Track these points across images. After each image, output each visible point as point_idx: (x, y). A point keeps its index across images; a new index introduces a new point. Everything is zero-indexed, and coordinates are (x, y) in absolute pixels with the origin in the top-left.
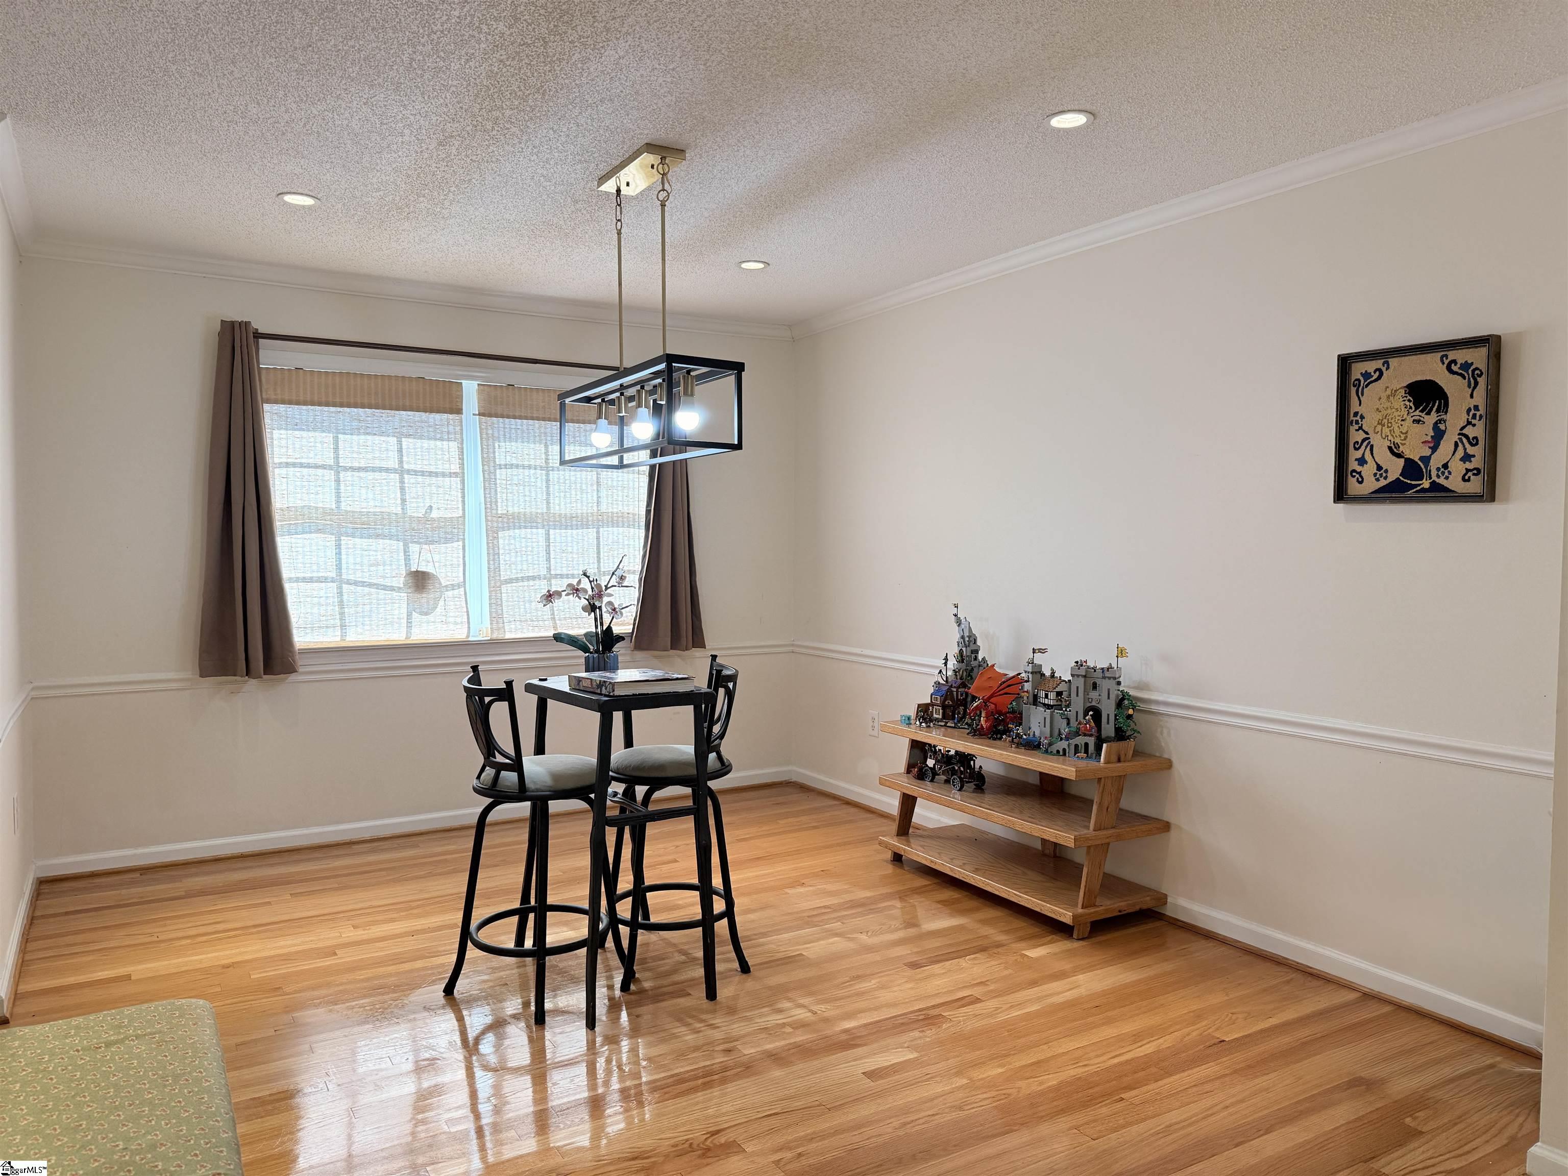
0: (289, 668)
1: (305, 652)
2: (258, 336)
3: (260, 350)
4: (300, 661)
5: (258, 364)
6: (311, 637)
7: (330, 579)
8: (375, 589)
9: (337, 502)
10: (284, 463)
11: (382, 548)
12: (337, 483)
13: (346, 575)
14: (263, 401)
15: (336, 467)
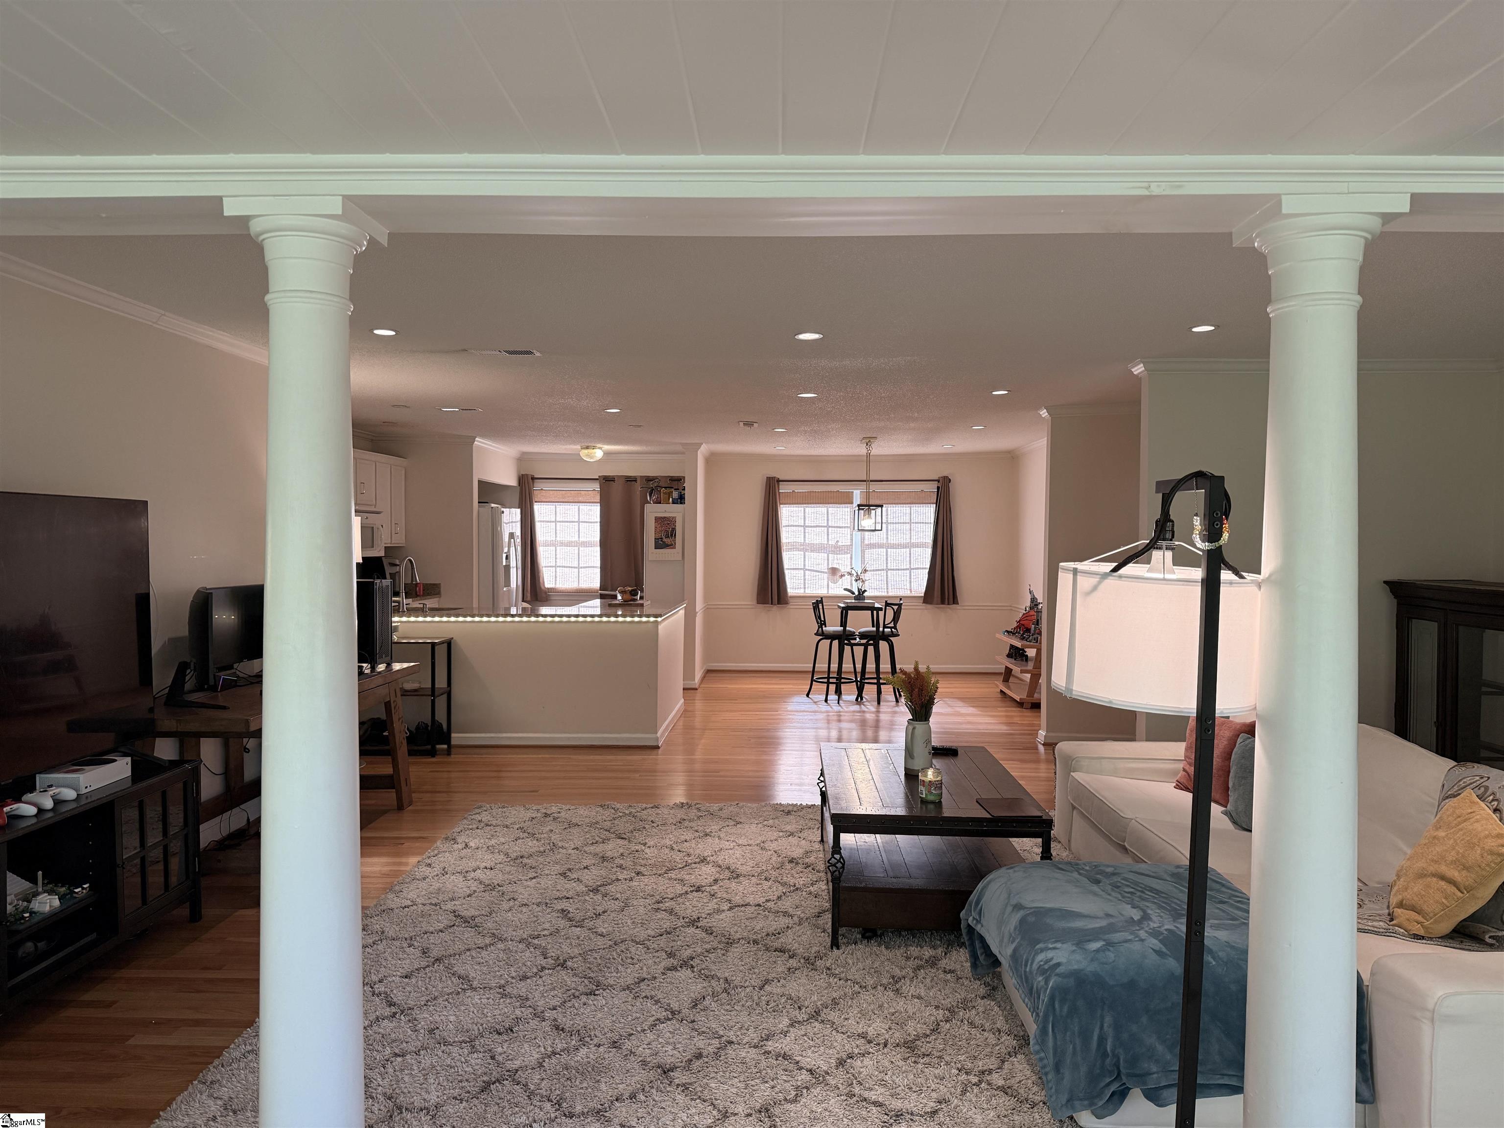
0: (787, 603)
1: (791, 597)
2: (779, 481)
3: (780, 486)
4: (791, 600)
5: (779, 490)
6: (794, 591)
7: (801, 569)
8: (817, 574)
9: (805, 540)
10: (786, 526)
11: (820, 558)
12: (805, 532)
13: (807, 568)
14: (780, 504)
15: (805, 526)
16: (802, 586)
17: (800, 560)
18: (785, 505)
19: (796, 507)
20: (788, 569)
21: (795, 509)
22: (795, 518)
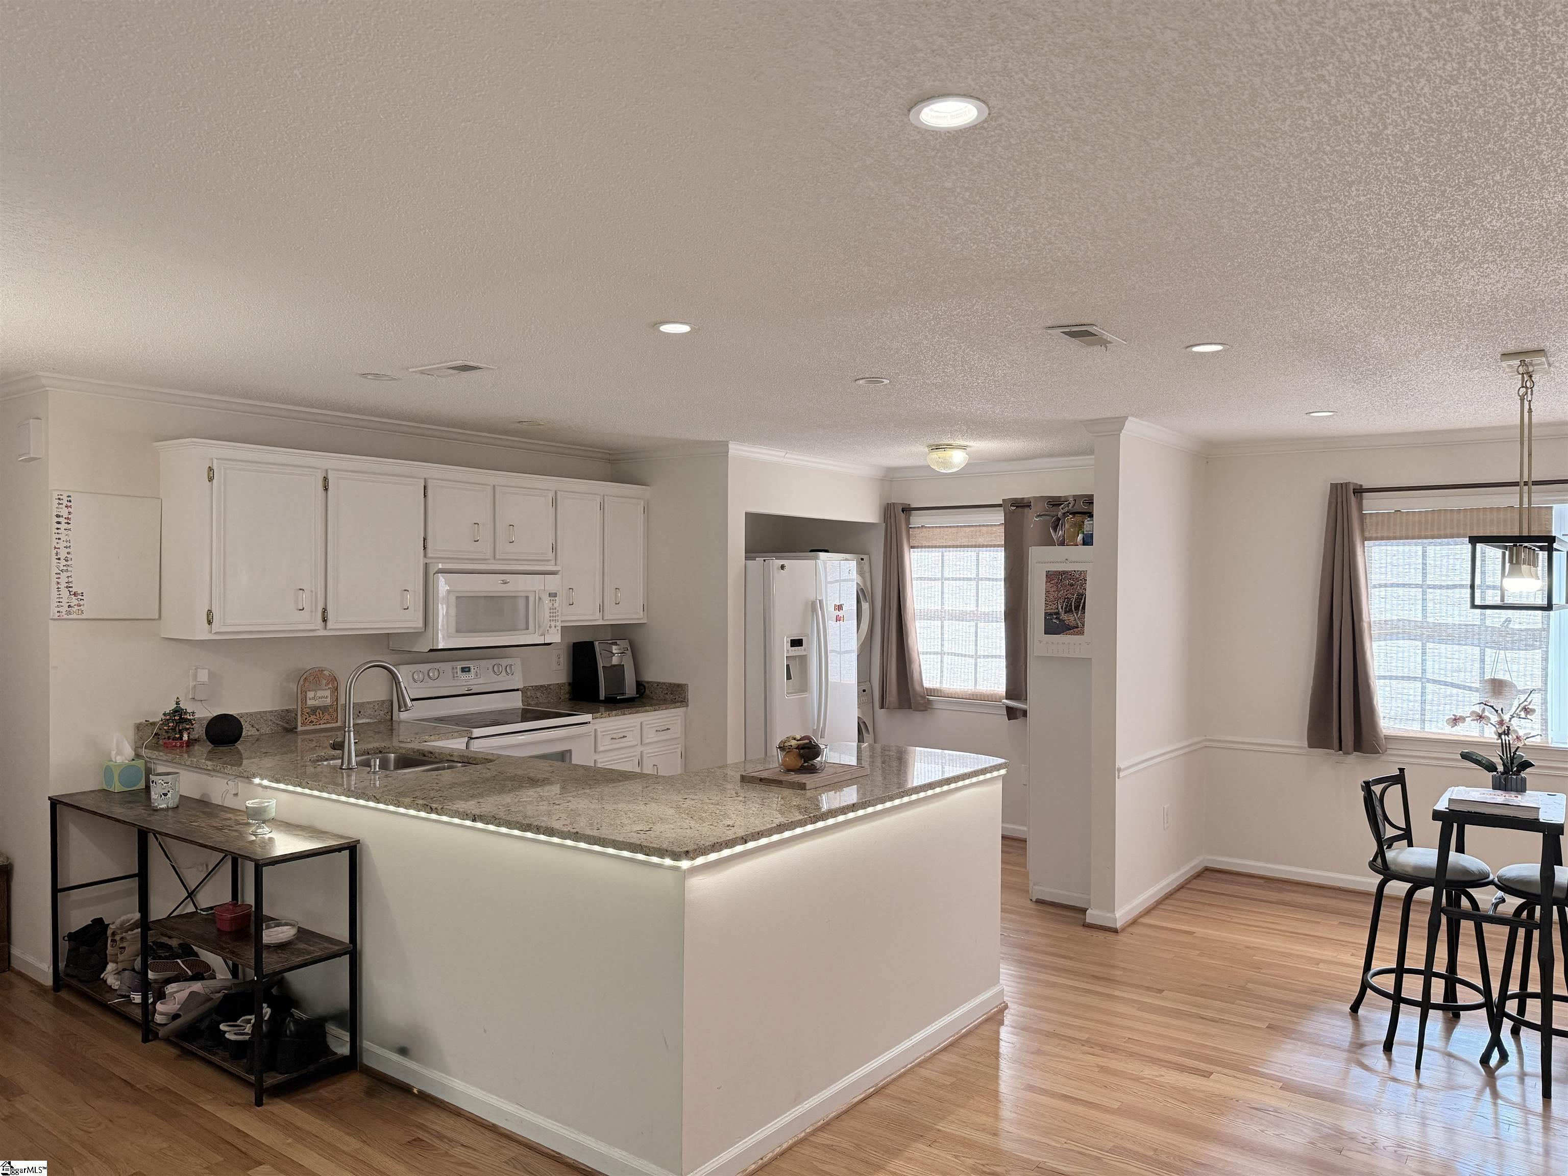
0: (1373, 749)
3: (1364, 501)
4: (1386, 741)
5: (1365, 510)
6: (1397, 726)
7: (1415, 679)
8: (1455, 691)
9: (1425, 616)
10: (1380, 586)
11: (1463, 656)
12: (1424, 600)
13: (1429, 676)
14: (1365, 539)
15: (1423, 587)
16: (1418, 716)
17: (1412, 659)
18: (1377, 542)
19: (1404, 545)
20: (1380, 678)
21: (1401, 548)
22: (1401, 569)
